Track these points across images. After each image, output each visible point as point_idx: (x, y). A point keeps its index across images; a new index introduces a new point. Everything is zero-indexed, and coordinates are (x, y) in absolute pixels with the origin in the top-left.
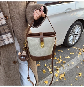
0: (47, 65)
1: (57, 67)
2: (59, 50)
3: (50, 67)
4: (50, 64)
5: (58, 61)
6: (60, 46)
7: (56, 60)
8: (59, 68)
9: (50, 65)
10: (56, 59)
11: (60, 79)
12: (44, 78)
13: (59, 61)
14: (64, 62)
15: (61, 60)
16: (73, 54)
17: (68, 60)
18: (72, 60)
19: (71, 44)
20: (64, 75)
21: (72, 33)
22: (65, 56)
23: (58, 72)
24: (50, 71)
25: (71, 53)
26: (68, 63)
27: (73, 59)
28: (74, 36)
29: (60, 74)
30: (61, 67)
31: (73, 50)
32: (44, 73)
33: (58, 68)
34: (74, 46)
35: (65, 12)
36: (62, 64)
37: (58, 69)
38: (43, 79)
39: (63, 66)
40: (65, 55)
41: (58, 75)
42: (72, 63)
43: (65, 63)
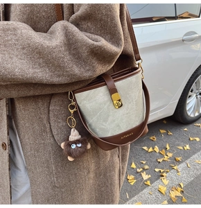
0: (136, 165)
1: (162, 171)
2: (162, 131)
3: (144, 169)
4: (144, 162)
5: (163, 156)
6: (165, 122)
7: (158, 154)
8: (167, 172)
9: (145, 164)
10: (157, 151)
11: (171, 199)
12: (133, 196)
13: (166, 157)
14: (179, 159)
15: (170, 155)
16: (198, 139)
17: (187, 155)
18: (196, 156)
19: (192, 116)
20: (179, 189)
21: (195, 90)
22: (179, 145)
23: (166, 182)
24: (145, 179)
25: (191, 139)
26: (188, 161)
27: (199, 153)
28: (199, 96)
29: (171, 188)
30: (172, 171)
31: (195, 131)
32: (132, 184)
33: (164, 172)
34: (197, 122)
35: (183, 40)
36: (173, 163)
37: (164, 174)
38: (131, 197)
39: (175, 168)
40: (177, 143)
41: (165, 188)
42: (197, 161)
43: (179, 162)
